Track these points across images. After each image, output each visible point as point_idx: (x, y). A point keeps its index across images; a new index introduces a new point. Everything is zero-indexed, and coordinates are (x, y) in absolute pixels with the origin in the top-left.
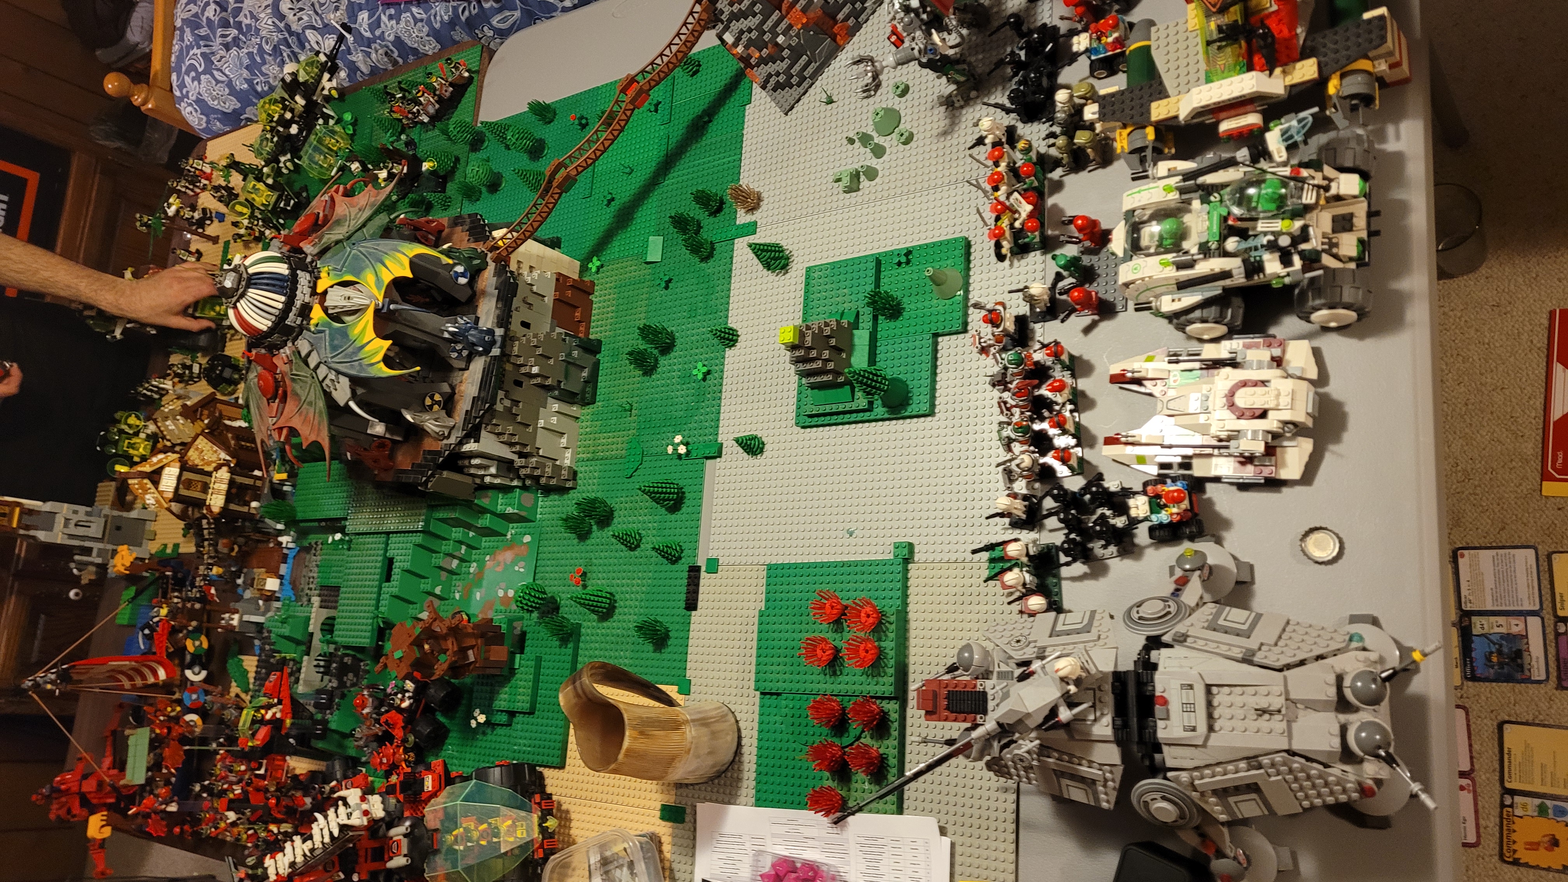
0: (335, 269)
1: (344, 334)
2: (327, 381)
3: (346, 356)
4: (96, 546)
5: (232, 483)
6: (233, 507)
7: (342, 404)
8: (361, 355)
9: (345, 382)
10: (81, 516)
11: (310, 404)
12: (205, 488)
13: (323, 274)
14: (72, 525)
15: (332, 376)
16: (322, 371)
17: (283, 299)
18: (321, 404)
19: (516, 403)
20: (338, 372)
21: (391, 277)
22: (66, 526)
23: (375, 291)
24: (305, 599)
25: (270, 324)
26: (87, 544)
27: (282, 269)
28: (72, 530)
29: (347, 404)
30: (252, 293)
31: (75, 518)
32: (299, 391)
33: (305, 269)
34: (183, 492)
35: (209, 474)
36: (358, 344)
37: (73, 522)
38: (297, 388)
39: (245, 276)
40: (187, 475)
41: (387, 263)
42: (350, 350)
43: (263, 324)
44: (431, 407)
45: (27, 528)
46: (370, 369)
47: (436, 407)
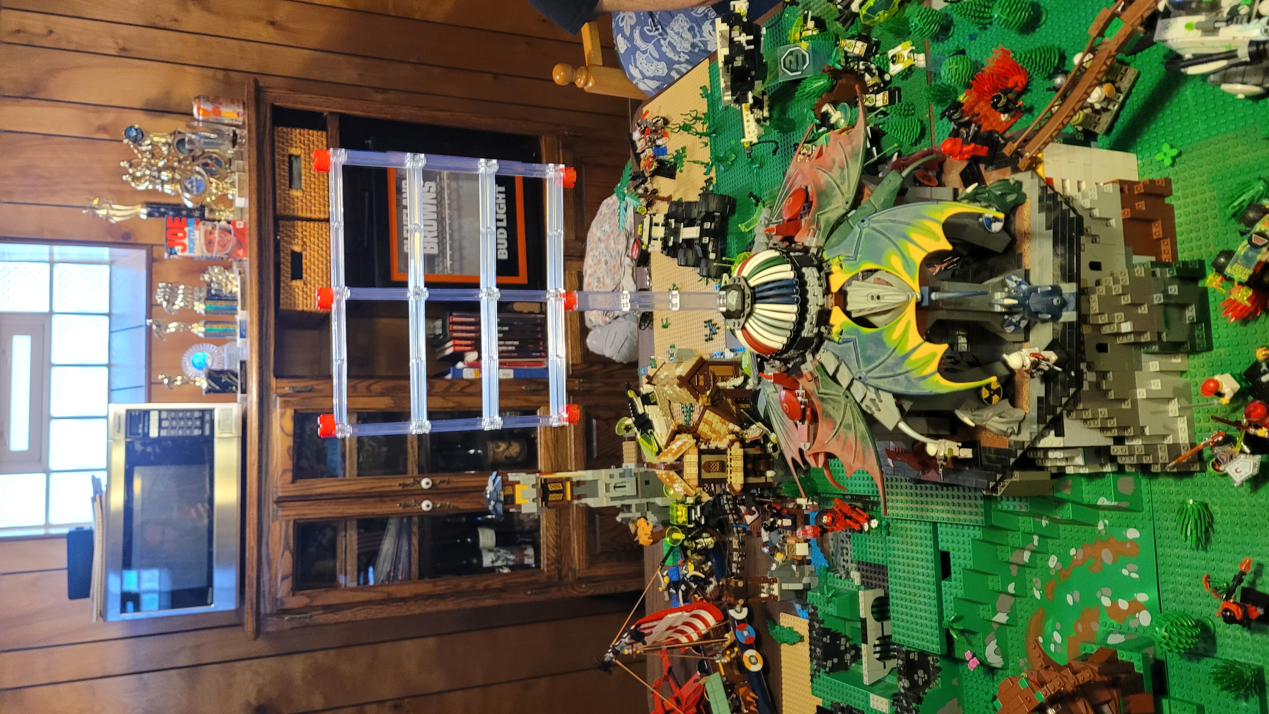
0: (848, 259)
1: (879, 342)
2: (867, 402)
3: (886, 369)
4: (633, 502)
5: (746, 457)
6: (752, 480)
7: (890, 427)
8: (906, 366)
9: (889, 401)
10: (617, 480)
11: (848, 427)
12: (723, 467)
13: (835, 268)
14: (612, 489)
15: (871, 394)
16: (858, 390)
17: (794, 308)
18: (862, 427)
19: (1103, 375)
20: (877, 389)
21: (923, 255)
22: (607, 490)
23: (906, 277)
24: (842, 572)
25: (785, 340)
26: (627, 502)
27: (785, 272)
28: (614, 493)
29: (896, 427)
30: (760, 308)
31: (612, 482)
32: (832, 412)
33: (809, 264)
34: (705, 475)
35: (723, 452)
36: (900, 353)
37: (612, 486)
38: (829, 408)
39: (748, 292)
40: (706, 458)
41: (914, 236)
42: (891, 361)
43: (777, 341)
44: (989, 400)
45: (579, 497)
46: (922, 384)
47: (996, 398)
